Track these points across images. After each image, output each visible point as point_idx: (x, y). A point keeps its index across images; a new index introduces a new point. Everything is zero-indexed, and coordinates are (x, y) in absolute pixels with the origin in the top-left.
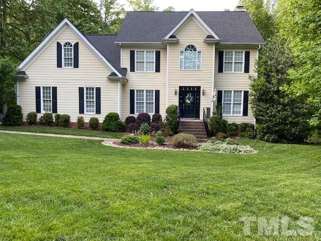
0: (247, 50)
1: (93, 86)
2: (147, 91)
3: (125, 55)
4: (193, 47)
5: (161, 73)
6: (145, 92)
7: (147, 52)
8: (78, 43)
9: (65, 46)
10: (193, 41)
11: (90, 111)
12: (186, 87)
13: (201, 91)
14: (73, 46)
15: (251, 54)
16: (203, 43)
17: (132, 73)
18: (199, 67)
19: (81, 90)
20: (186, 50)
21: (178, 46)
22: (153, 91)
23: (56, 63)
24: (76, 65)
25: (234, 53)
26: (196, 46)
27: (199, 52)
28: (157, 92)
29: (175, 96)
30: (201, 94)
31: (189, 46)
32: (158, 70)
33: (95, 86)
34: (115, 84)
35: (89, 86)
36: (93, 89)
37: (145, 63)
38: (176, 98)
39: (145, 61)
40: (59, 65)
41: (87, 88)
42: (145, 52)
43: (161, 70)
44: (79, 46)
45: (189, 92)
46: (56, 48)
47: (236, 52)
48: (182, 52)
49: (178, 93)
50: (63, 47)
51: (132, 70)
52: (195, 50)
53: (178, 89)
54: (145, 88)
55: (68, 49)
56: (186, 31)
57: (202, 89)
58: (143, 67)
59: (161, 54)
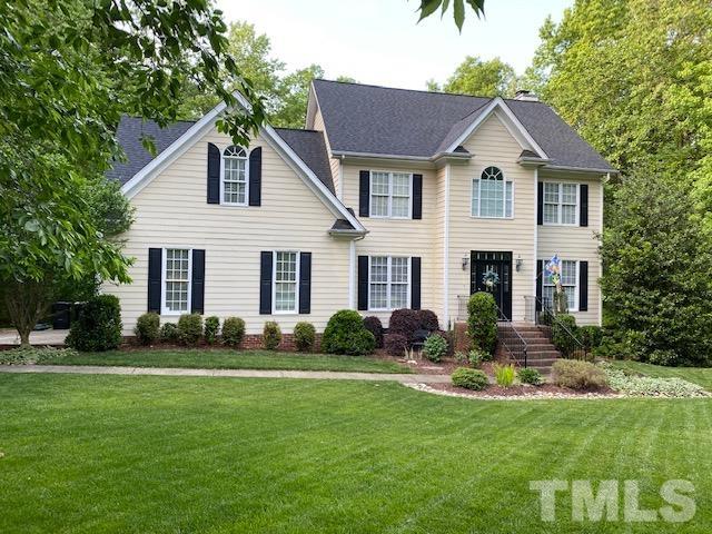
0: (583, 183)
1: (293, 250)
2: (394, 259)
3: (349, 182)
4: (496, 170)
5: (423, 220)
6: (389, 261)
7: (395, 175)
8: (260, 148)
9: (226, 153)
10: (496, 159)
11: (285, 308)
12: (482, 253)
13: (514, 262)
14: (248, 154)
15: (590, 191)
16: (515, 165)
17: (363, 219)
18: (508, 212)
19: (266, 258)
20: (484, 177)
21: (470, 168)
22: (406, 259)
23: (206, 194)
24: (255, 200)
25: (561, 187)
26: (503, 171)
27: (509, 183)
28: (416, 262)
29: (461, 271)
30: (514, 267)
31: (488, 170)
32: (417, 214)
33: (299, 248)
34: (344, 245)
35: (285, 250)
36: (294, 255)
37: (390, 199)
38: (463, 277)
39: (391, 194)
40: (213, 198)
41: (279, 254)
42: (391, 176)
43: (423, 216)
44: (263, 155)
45: (490, 262)
46: (206, 157)
47: (564, 185)
48: (476, 181)
49: (469, 266)
50: (222, 156)
51: (364, 212)
52: (500, 177)
53: (469, 256)
54: (390, 253)
55: (235, 161)
56: (484, 138)
57: (515, 257)
58: (386, 208)
59: (424, 181)
